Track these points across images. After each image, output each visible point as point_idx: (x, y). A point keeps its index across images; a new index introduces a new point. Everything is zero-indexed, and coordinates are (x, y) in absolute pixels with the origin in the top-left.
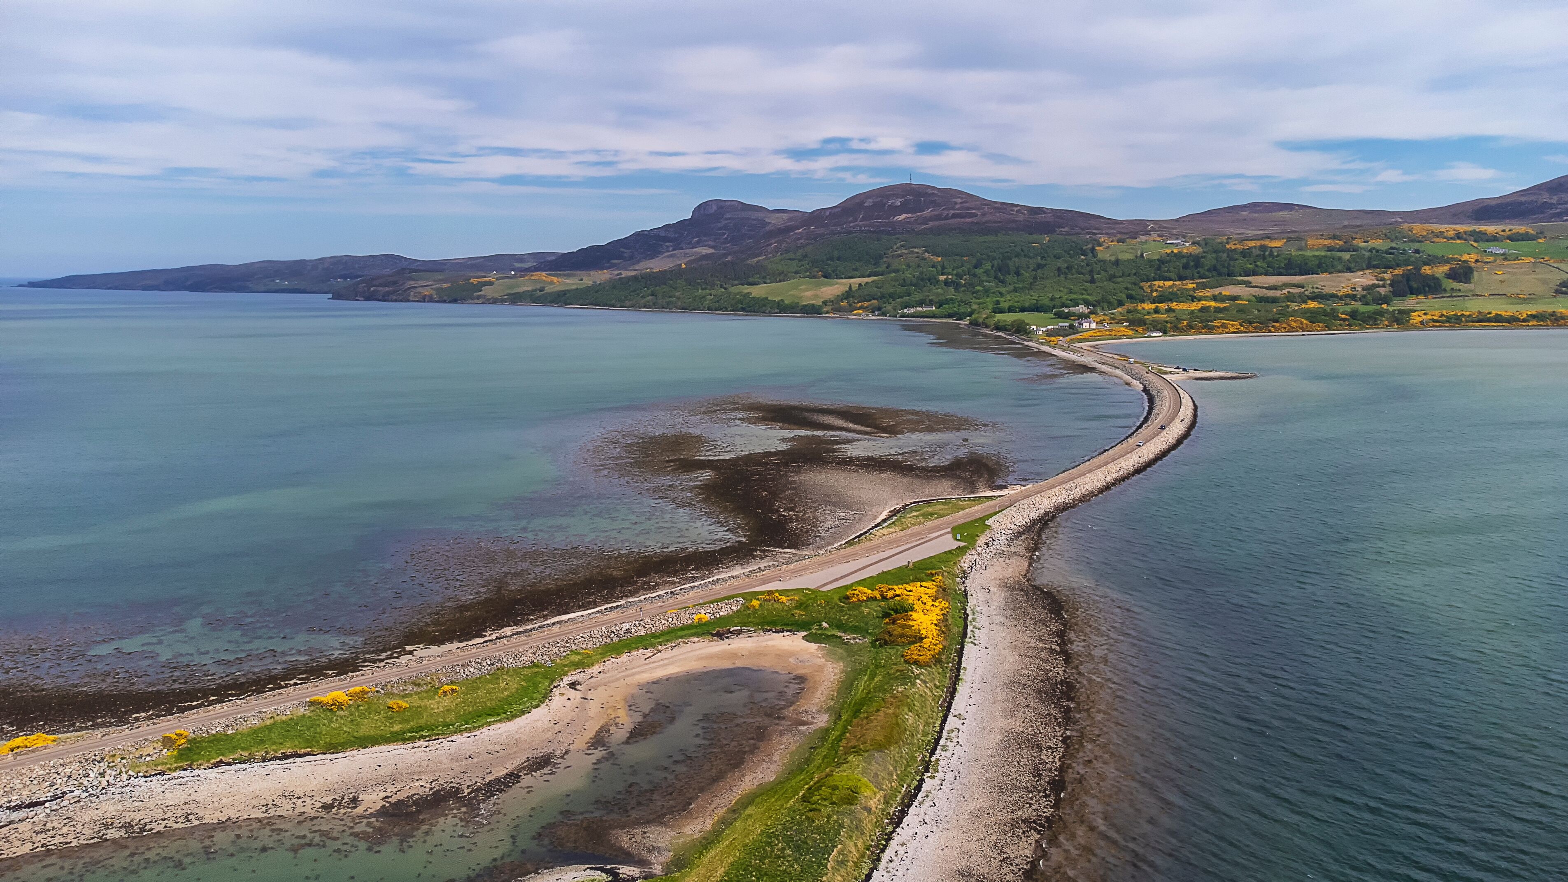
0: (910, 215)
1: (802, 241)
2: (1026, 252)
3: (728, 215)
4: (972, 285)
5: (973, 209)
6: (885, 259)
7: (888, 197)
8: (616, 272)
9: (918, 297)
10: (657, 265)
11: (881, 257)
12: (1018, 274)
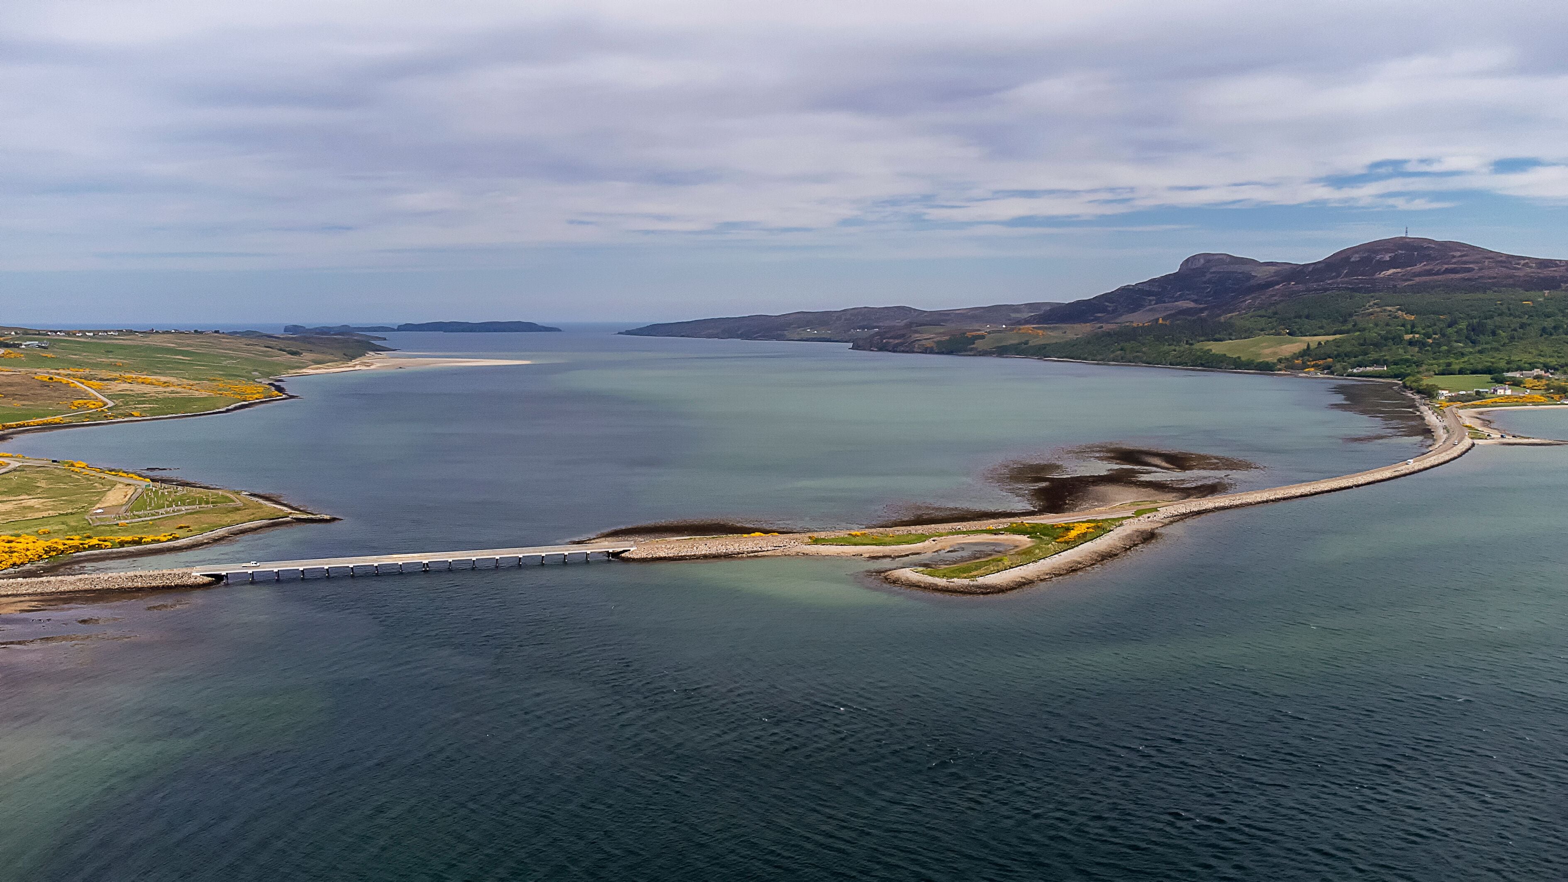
0: (1399, 270)
1: (1275, 298)
2: (1512, 312)
3: (1213, 269)
4: (1439, 345)
5: (1471, 263)
6: (1354, 318)
7: (1376, 252)
8: (1099, 325)
9: (1374, 356)
10: (1138, 319)
11: (1351, 315)
12: (1494, 333)
